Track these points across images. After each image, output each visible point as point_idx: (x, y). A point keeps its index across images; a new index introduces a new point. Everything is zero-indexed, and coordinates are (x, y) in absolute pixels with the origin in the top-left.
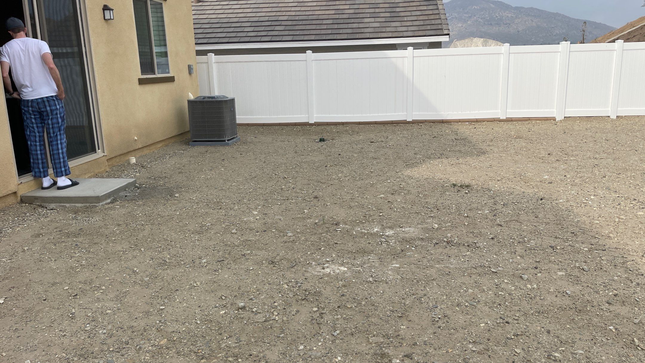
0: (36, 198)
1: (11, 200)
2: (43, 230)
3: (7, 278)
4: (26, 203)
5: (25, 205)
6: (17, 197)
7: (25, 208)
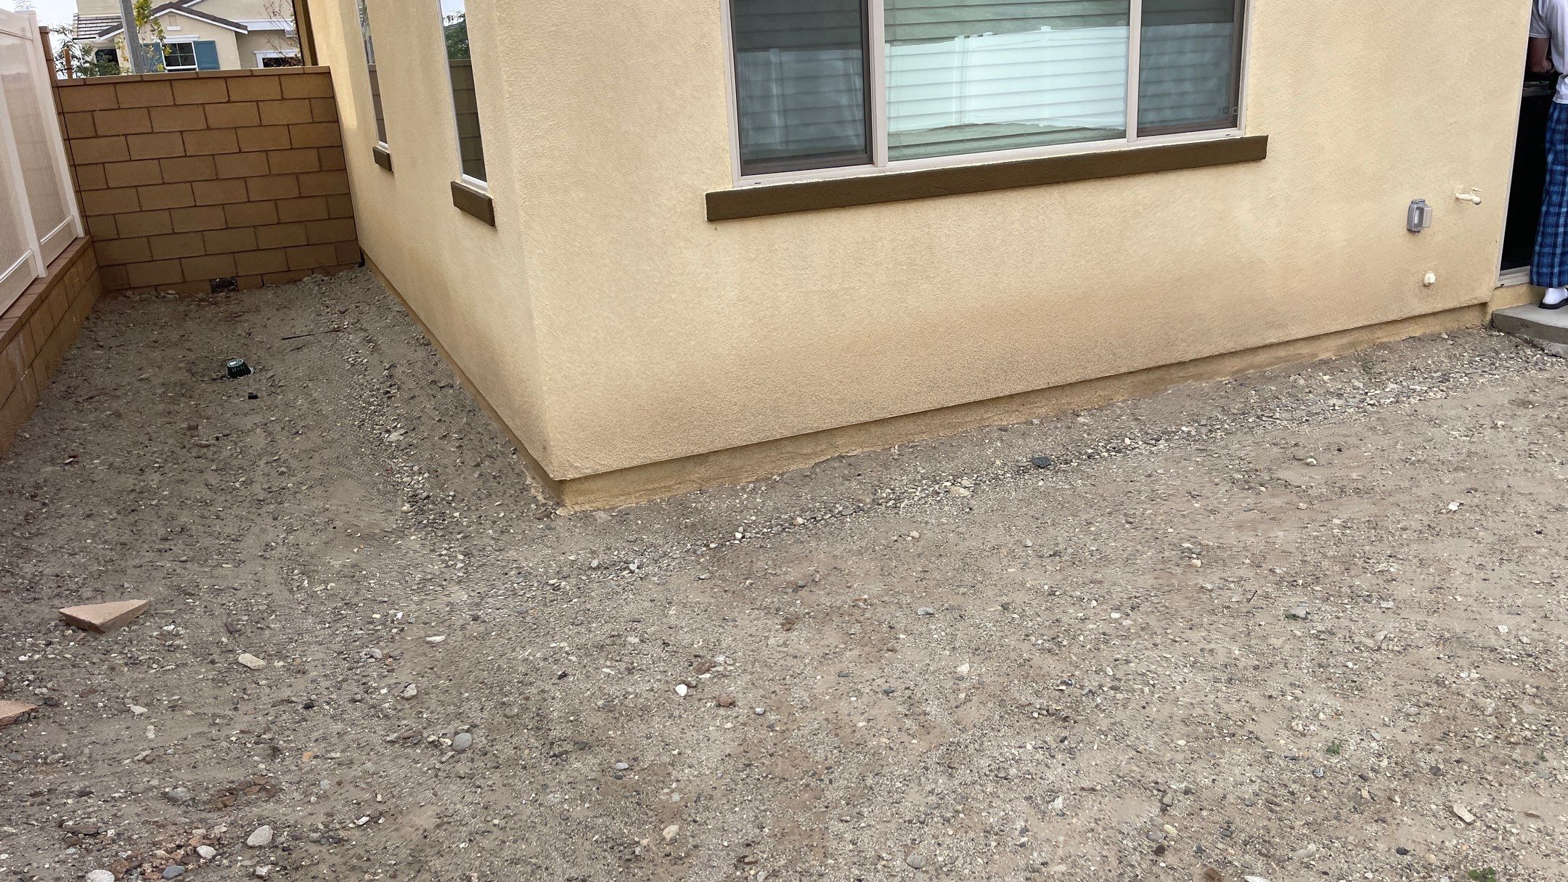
0: (1526, 324)
1: (1472, 319)
2: (1535, 395)
3: (1462, 469)
4: (1499, 331)
5: (1497, 333)
6: (1485, 314)
7: (1497, 340)
